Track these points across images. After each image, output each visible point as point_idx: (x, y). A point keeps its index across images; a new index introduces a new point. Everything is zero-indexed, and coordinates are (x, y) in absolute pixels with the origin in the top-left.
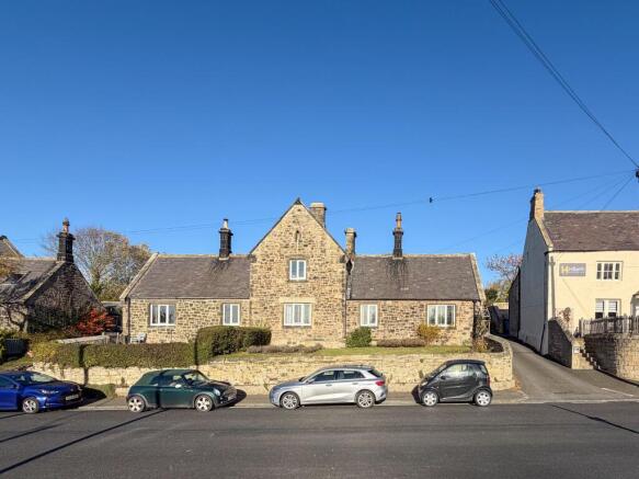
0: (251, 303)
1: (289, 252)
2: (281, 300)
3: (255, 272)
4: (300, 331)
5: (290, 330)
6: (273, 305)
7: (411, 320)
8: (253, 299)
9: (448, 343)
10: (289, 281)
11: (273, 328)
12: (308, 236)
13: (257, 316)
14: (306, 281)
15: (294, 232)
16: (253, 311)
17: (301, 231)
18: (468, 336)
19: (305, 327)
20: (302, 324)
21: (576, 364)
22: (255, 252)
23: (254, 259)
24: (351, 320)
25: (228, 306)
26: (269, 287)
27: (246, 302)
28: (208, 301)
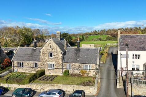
1: (49, 51)
3: (41, 55)
5: (49, 70)
6: (45, 64)
7: (79, 68)
8: (41, 62)
9: (89, 75)
10: (49, 58)
14: (53, 58)
16: (41, 65)
17: (51, 46)
18: (94, 74)
19: (53, 69)
21: (118, 87)
22: (41, 51)
23: (40, 52)
24: (64, 67)
25: (35, 63)
26: (44, 59)
27: (39, 62)
28: (31, 62)
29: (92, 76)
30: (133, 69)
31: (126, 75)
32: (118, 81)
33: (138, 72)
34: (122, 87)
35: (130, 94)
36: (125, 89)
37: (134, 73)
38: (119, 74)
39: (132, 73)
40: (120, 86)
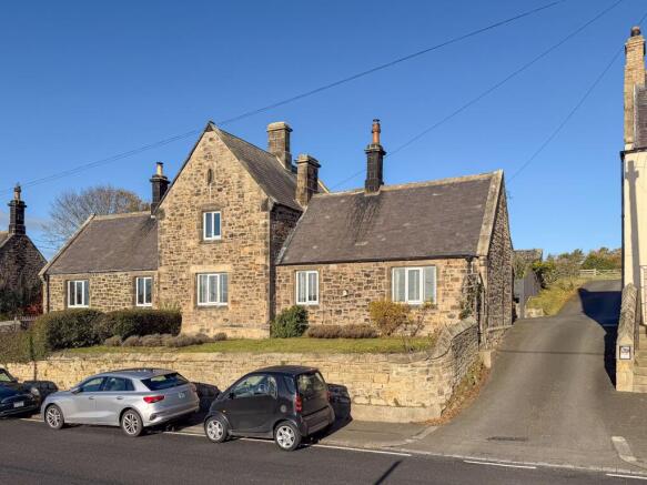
0: (159, 275)
1: (201, 201)
2: (194, 269)
4: (214, 314)
5: (203, 312)
6: (184, 276)
7: (366, 294)
8: (162, 270)
9: (423, 333)
10: (201, 242)
11: (184, 309)
12: (222, 175)
13: (166, 293)
14: (221, 242)
15: (206, 171)
16: (162, 286)
17: (214, 169)
19: (221, 307)
20: (218, 303)
22: (163, 206)
23: (162, 214)
24: (281, 294)
25: (142, 281)
26: (179, 252)
28: (120, 274)
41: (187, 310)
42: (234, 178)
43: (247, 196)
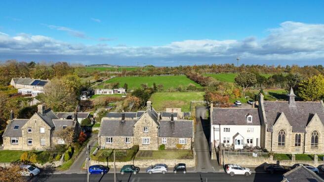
1: (143, 125)
2: (142, 138)
3: (135, 130)
4: (146, 145)
6: (139, 139)
7: (175, 142)
8: (134, 137)
9: (185, 149)
10: (143, 132)
12: (148, 121)
14: (148, 133)
15: (145, 120)
16: (134, 140)
18: (190, 147)
21: (212, 158)
22: (135, 125)
23: (134, 127)
24: (160, 142)
25: (127, 138)
26: (138, 134)
27: (132, 137)
28: (122, 137)
29: (188, 149)
30: (225, 142)
31: (218, 147)
32: (212, 154)
33: (228, 144)
34: (216, 158)
35: (222, 164)
36: (218, 160)
37: (225, 144)
38: (213, 146)
39: (223, 145)
40: (214, 157)
41: (140, 145)
42: (151, 122)
43: (154, 125)
